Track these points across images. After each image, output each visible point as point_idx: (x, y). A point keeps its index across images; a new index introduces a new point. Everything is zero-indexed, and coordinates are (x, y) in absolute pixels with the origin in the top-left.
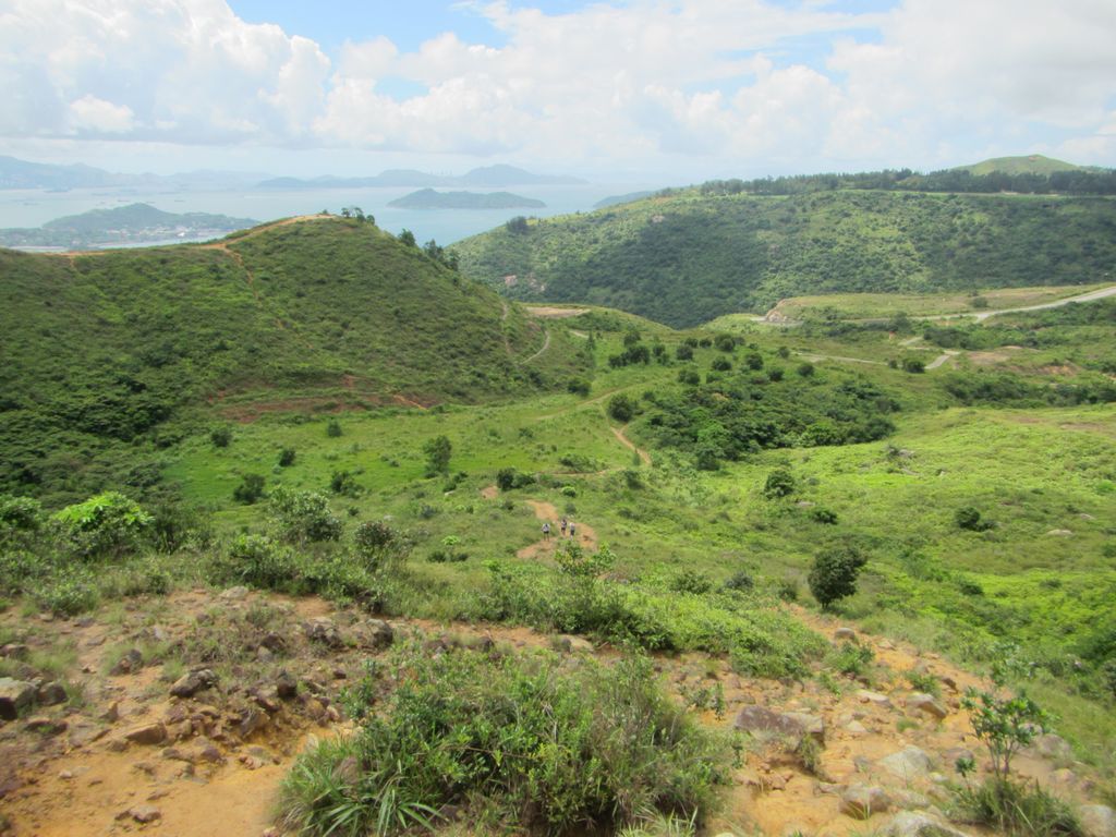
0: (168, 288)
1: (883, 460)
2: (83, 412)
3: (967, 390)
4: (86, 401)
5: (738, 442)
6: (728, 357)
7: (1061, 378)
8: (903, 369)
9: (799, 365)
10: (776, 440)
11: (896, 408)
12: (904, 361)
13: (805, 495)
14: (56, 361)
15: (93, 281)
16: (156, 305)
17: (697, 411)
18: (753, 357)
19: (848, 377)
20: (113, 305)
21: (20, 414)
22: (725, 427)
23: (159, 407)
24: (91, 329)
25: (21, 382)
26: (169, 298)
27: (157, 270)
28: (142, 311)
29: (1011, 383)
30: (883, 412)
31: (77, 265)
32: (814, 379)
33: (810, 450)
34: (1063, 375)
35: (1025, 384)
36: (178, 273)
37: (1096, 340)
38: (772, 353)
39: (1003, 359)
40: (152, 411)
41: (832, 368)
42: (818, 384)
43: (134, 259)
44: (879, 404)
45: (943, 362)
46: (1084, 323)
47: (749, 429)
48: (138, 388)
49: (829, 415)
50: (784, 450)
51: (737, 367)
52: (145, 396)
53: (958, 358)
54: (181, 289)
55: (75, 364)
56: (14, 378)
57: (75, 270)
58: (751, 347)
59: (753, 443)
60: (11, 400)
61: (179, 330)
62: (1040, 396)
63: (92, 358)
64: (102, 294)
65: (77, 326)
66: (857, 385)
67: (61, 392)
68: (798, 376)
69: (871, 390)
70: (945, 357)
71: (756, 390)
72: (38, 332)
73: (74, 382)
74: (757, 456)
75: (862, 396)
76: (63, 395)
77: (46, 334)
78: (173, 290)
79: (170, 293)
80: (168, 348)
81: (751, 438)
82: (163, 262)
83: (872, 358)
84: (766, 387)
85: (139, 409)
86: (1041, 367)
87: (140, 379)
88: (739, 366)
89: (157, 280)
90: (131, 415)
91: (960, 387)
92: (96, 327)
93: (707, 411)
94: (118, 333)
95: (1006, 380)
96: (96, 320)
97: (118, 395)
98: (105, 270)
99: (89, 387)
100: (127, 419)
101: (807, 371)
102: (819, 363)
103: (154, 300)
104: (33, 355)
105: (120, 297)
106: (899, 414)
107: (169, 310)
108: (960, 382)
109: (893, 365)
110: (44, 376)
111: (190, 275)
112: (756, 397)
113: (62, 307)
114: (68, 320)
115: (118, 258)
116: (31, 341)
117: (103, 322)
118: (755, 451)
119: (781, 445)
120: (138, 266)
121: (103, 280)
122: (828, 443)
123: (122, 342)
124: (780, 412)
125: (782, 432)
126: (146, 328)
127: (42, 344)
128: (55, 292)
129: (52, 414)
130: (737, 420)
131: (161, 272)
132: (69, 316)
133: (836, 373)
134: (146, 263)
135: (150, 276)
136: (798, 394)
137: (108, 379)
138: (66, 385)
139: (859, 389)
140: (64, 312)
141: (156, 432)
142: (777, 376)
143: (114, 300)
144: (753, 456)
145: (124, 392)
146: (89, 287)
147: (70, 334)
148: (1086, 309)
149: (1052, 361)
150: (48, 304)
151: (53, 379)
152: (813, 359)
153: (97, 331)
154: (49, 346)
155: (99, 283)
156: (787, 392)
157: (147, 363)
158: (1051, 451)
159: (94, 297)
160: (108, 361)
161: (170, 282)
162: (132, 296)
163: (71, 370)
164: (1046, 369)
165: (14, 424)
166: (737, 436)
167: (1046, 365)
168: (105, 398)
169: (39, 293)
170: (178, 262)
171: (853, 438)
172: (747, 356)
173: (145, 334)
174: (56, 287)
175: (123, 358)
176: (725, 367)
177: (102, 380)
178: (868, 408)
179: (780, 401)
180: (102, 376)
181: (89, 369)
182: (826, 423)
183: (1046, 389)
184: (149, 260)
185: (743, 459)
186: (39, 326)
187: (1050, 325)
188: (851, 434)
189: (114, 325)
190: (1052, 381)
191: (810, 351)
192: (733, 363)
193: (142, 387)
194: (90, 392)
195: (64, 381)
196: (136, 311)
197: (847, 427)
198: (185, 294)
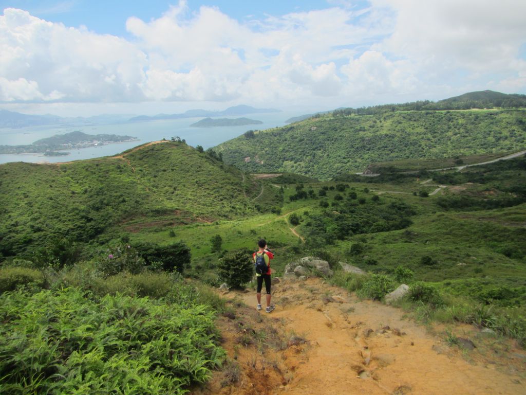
0: (100, 176)
1: (404, 237)
2: (68, 231)
3: (447, 204)
4: (69, 226)
5: (344, 232)
6: (341, 194)
7: (489, 196)
8: (419, 196)
9: (372, 196)
10: (360, 230)
11: (414, 214)
12: (420, 192)
13: (366, 254)
14: (56, 210)
15: (68, 175)
16: (95, 184)
17: (326, 219)
18: (352, 193)
19: (394, 200)
20: (77, 185)
21: (42, 233)
22: (338, 226)
23: (99, 228)
24: (68, 196)
25: (42, 220)
26: (101, 181)
27: (95, 169)
28: (90, 187)
29: (467, 200)
30: (408, 216)
31: (61, 169)
32: (379, 202)
33: (374, 234)
34: (491, 195)
35: (473, 200)
36: (103, 170)
37: (510, 177)
38: (361, 191)
39: (464, 189)
40: (96, 229)
41: (388, 197)
42: (381, 204)
43: (85, 164)
44: (406, 212)
45: (438, 191)
46: (506, 169)
47: (349, 226)
48: (89, 220)
49: (384, 218)
50: (363, 234)
51: (345, 198)
52: (93, 223)
53: (444, 189)
54: (106, 177)
55: (64, 211)
56: (39, 218)
57: (60, 171)
58: (352, 189)
59: (350, 232)
60: (38, 228)
61: (105, 194)
62: (480, 205)
63: (70, 208)
64: (72, 180)
65: (63, 195)
66: (397, 204)
67: (59, 223)
68: (372, 201)
69: (403, 206)
70: (439, 189)
71: (353, 209)
72: (48, 198)
73: (63, 219)
74: (352, 238)
75: (400, 209)
76: (59, 224)
77: (51, 199)
78: (102, 177)
79: (100, 179)
80: (102, 202)
81: (349, 230)
82: (97, 165)
83: (405, 192)
84: (357, 207)
85: (91, 229)
86: (481, 192)
87: (90, 216)
88: (346, 197)
89: (95, 173)
90: (88, 232)
91: (444, 203)
92: (71, 195)
93: (330, 219)
94: (80, 197)
95: (465, 199)
96: (71, 192)
97: (82, 223)
98: (73, 170)
99: (69, 220)
100: (86, 233)
101: (376, 199)
102: (382, 195)
103: (94, 182)
104: (46, 208)
105: (80, 181)
106: (415, 216)
107: (101, 186)
108: (443, 200)
109: (415, 194)
110: (51, 217)
111: (109, 171)
112: (352, 212)
113: (56, 187)
114: (59, 192)
115: (78, 165)
116: (45, 202)
117: (73, 193)
118: (351, 235)
119: (362, 232)
120: (86, 168)
121: (73, 174)
122: (382, 230)
123: (82, 200)
124: (362, 218)
125: (363, 227)
126: (92, 193)
127: (49, 203)
128: (53, 181)
129: (55, 233)
130: (343, 222)
131: (96, 170)
132: (60, 191)
133: (389, 199)
134: (90, 166)
135: (92, 172)
136: (371, 209)
137: (77, 217)
138: (60, 220)
139: (398, 206)
140: (57, 189)
141: (98, 238)
142: (362, 202)
143: (78, 183)
144: (350, 238)
145: (84, 222)
146: (67, 177)
147: (60, 198)
148: (507, 163)
149: (485, 189)
150: (51, 186)
151: (55, 218)
152: (379, 193)
153: (71, 197)
154: (53, 204)
155: (71, 176)
156: (366, 208)
157: (92, 209)
158: (473, 231)
159: (69, 182)
160: (77, 209)
161: (100, 174)
162: (85, 180)
163: (62, 214)
164: (483, 193)
165: (40, 238)
166: (343, 229)
167: (482, 191)
168: (76, 225)
169: (47, 182)
170: (103, 165)
171: (393, 228)
172: (350, 193)
173: (91, 197)
174: (54, 179)
175: (83, 207)
176: (340, 198)
177: (74, 217)
178: (402, 214)
179: (363, 213)
180: (75, 215)
181: (69, 213)
182: (382, 222)
183: (483, 202)
184: (91, 165)
185: (346, 239)
186: (48, 196)
187: (491, 171)
188: (393, 226)
189: (78, 193)
190: (486, 198)
191: (378, 189)
192: (343, 196)
193: (91, 219)
194: (70, 223)
195: (59, 219)
196: (87, 187)
197: (391, 223)
198: (108, 178)
